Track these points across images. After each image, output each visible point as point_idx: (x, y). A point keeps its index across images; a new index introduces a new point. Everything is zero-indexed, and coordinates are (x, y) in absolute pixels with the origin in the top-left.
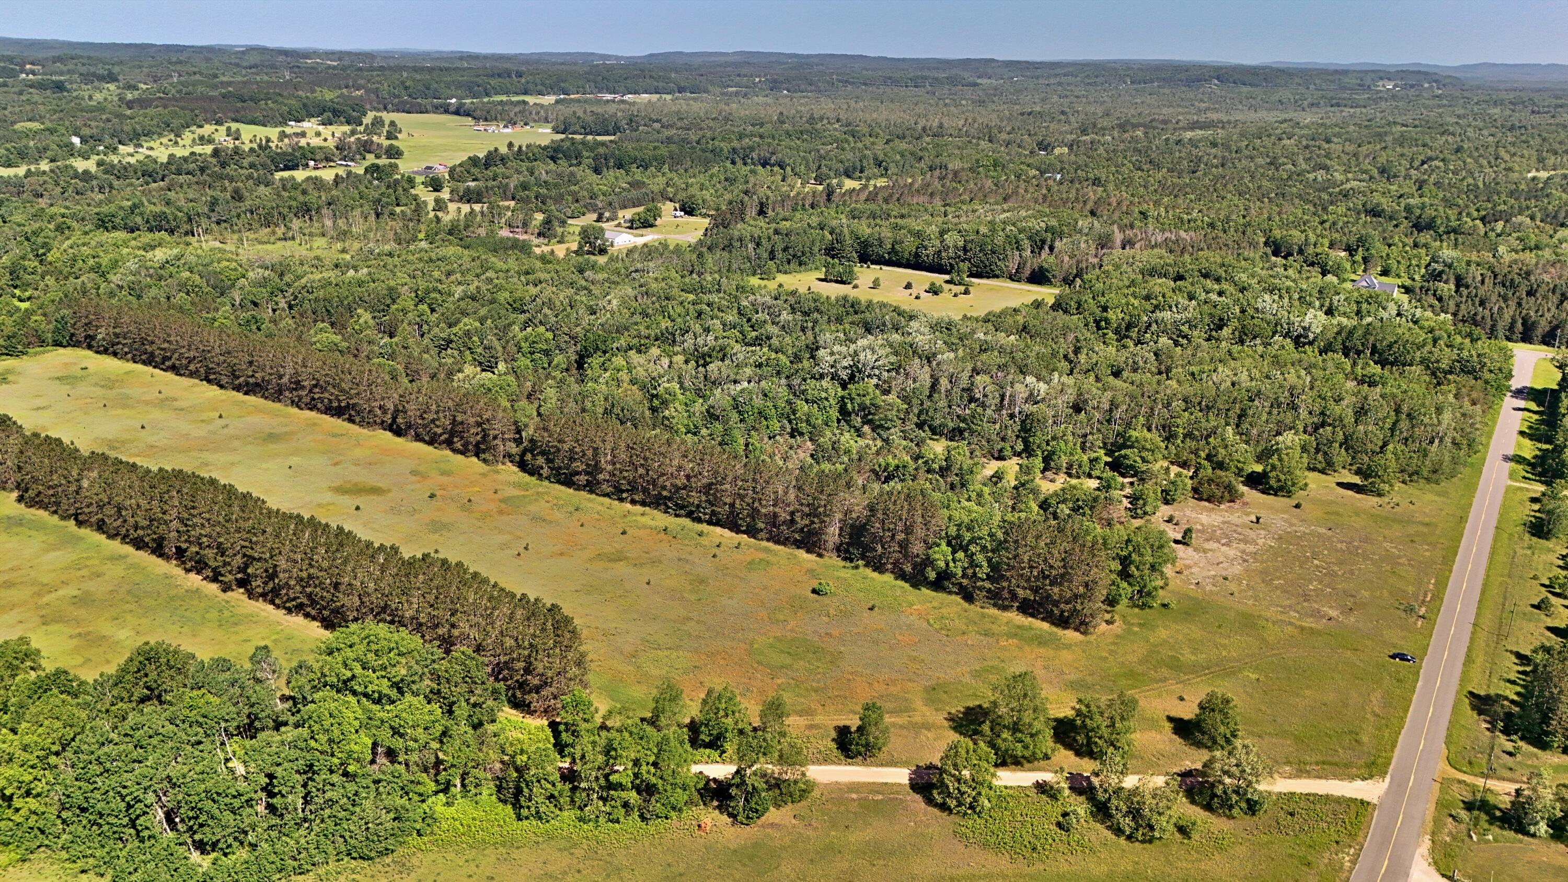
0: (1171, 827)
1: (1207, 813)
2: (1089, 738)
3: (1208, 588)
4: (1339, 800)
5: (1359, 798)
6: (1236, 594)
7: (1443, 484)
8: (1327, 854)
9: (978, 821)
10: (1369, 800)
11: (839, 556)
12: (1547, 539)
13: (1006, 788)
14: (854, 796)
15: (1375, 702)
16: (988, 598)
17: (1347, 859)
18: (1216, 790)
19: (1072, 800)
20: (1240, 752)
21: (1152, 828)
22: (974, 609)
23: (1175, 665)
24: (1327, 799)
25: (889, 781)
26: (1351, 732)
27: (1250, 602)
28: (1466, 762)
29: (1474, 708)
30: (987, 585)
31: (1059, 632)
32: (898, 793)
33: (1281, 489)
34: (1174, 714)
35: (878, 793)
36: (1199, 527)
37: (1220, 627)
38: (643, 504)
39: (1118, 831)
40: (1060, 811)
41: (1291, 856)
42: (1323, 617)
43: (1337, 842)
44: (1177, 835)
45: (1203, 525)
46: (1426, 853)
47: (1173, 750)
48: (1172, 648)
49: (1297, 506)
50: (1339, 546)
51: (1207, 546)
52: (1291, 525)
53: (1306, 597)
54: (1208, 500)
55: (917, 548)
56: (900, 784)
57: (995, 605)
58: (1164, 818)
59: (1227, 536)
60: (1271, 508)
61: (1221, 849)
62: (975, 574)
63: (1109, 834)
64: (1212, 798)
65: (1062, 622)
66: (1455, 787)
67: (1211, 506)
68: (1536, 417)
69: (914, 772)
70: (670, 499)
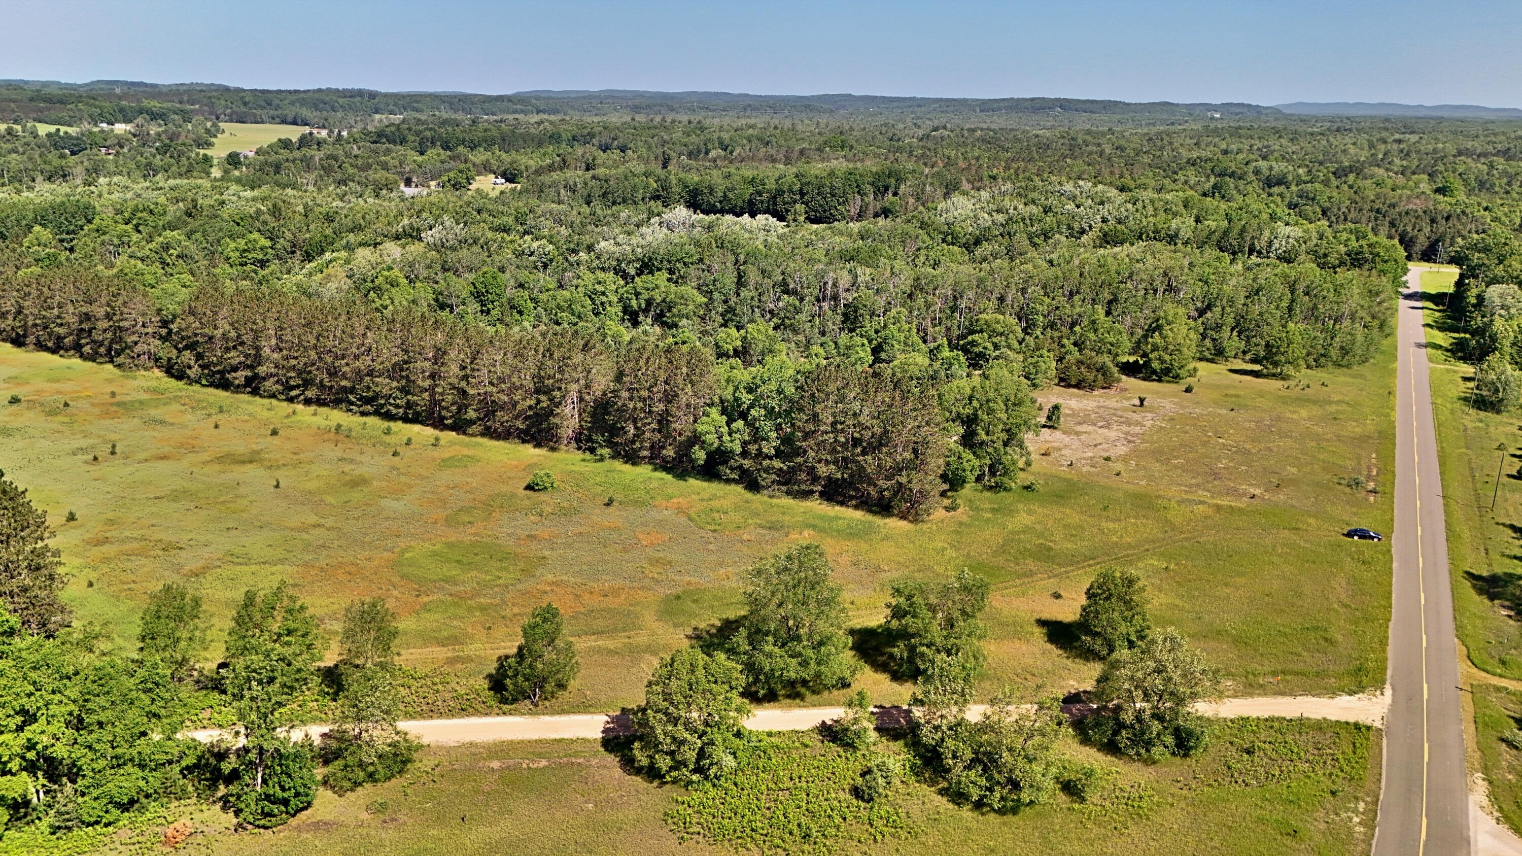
0: (1049, 783)
1: (1109, 758)
2: (912, 649)
3: (1085, 469)
4: (1320, 726)
5: (1352, 720)
6: (1123, 473)
7: (1355, 368)
8: (1321, 814)
9: (712, 793)
10: (1368, 722)
11: (579, 448)
12: (1498, 412)
13: (770, 734)
14: (495, 764)
15: (1339, 589)
16: (779, 483)
17: (1356, 820)
18: (1123, 716)
19: (880, 748)
20: (1161, 652)
21: (1016, 785)
22: (758, 500)
23: (1045, 554)
24: (1301, 724)
25: (566, 736)
26: (1316, 628)
27: (1144, 483)
28: (1495, 662)
29: (1481, 591)
30: (777, 464)
31: (878, 521)
32: (576, 754)
33: (1166, 372)
34: (1046, 616)
35: (540, 756)
36: (1068, 412)
37: (1105, 508)
38: (320, 403)
39: (958, 796)
40: (859, 768)
41: (1261, 820)
42: (1244, 494)
43: (1333, 793)
44: (1062, 797)
45: (1072, 409)
46: (1485, 802)
47: (1048, 665)
48: (1040, 535)
49: (1188, 390)
50: (1247, 425)
51: (1079, 428)
52: (1183, 407)
53: (1216, 476)
54: (1078, 386)
55: (681, 425)
56: (585, 740)
57: (788, 493)
58: (1038, 768)
59: (1104, 419)
60: (1157, 393)
61: (1139, 816)
62: (760, 450)
63: (943, 803)
64: (1116, 733)
65: (883, 508)
66: (1493, 698)
67: (1081, 392)
68: (1437, 314)
69: (614, 720)
70: (352, 390)
